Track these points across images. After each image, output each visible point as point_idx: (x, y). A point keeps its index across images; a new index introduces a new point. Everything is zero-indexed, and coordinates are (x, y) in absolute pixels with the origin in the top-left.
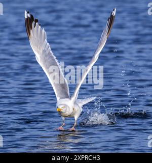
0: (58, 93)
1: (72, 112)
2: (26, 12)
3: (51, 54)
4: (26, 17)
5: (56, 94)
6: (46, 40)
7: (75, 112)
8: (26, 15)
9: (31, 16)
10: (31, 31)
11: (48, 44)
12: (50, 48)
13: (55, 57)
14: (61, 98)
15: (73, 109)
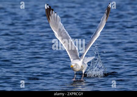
0: (71, 57)
1: (81, 69)
2: (46, 5)
3: (64, 30)
4: (46, 8)
5: (70, 57)
6: (60, 22)
7: (83, 68)
8: (46, 7)
9: (50, 7)
10: (50, 17)
11: (62, 24)
12: (63, 27)
13: (67, 33)
14: (74, 59)
15: (82, 66)
